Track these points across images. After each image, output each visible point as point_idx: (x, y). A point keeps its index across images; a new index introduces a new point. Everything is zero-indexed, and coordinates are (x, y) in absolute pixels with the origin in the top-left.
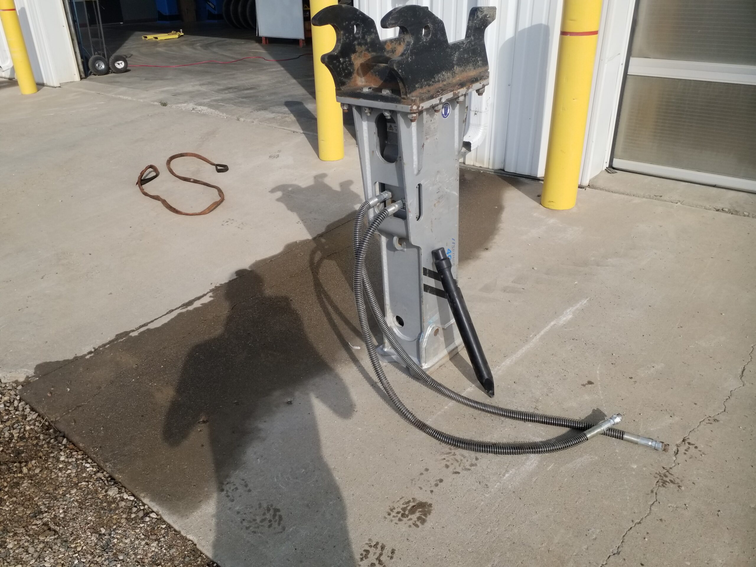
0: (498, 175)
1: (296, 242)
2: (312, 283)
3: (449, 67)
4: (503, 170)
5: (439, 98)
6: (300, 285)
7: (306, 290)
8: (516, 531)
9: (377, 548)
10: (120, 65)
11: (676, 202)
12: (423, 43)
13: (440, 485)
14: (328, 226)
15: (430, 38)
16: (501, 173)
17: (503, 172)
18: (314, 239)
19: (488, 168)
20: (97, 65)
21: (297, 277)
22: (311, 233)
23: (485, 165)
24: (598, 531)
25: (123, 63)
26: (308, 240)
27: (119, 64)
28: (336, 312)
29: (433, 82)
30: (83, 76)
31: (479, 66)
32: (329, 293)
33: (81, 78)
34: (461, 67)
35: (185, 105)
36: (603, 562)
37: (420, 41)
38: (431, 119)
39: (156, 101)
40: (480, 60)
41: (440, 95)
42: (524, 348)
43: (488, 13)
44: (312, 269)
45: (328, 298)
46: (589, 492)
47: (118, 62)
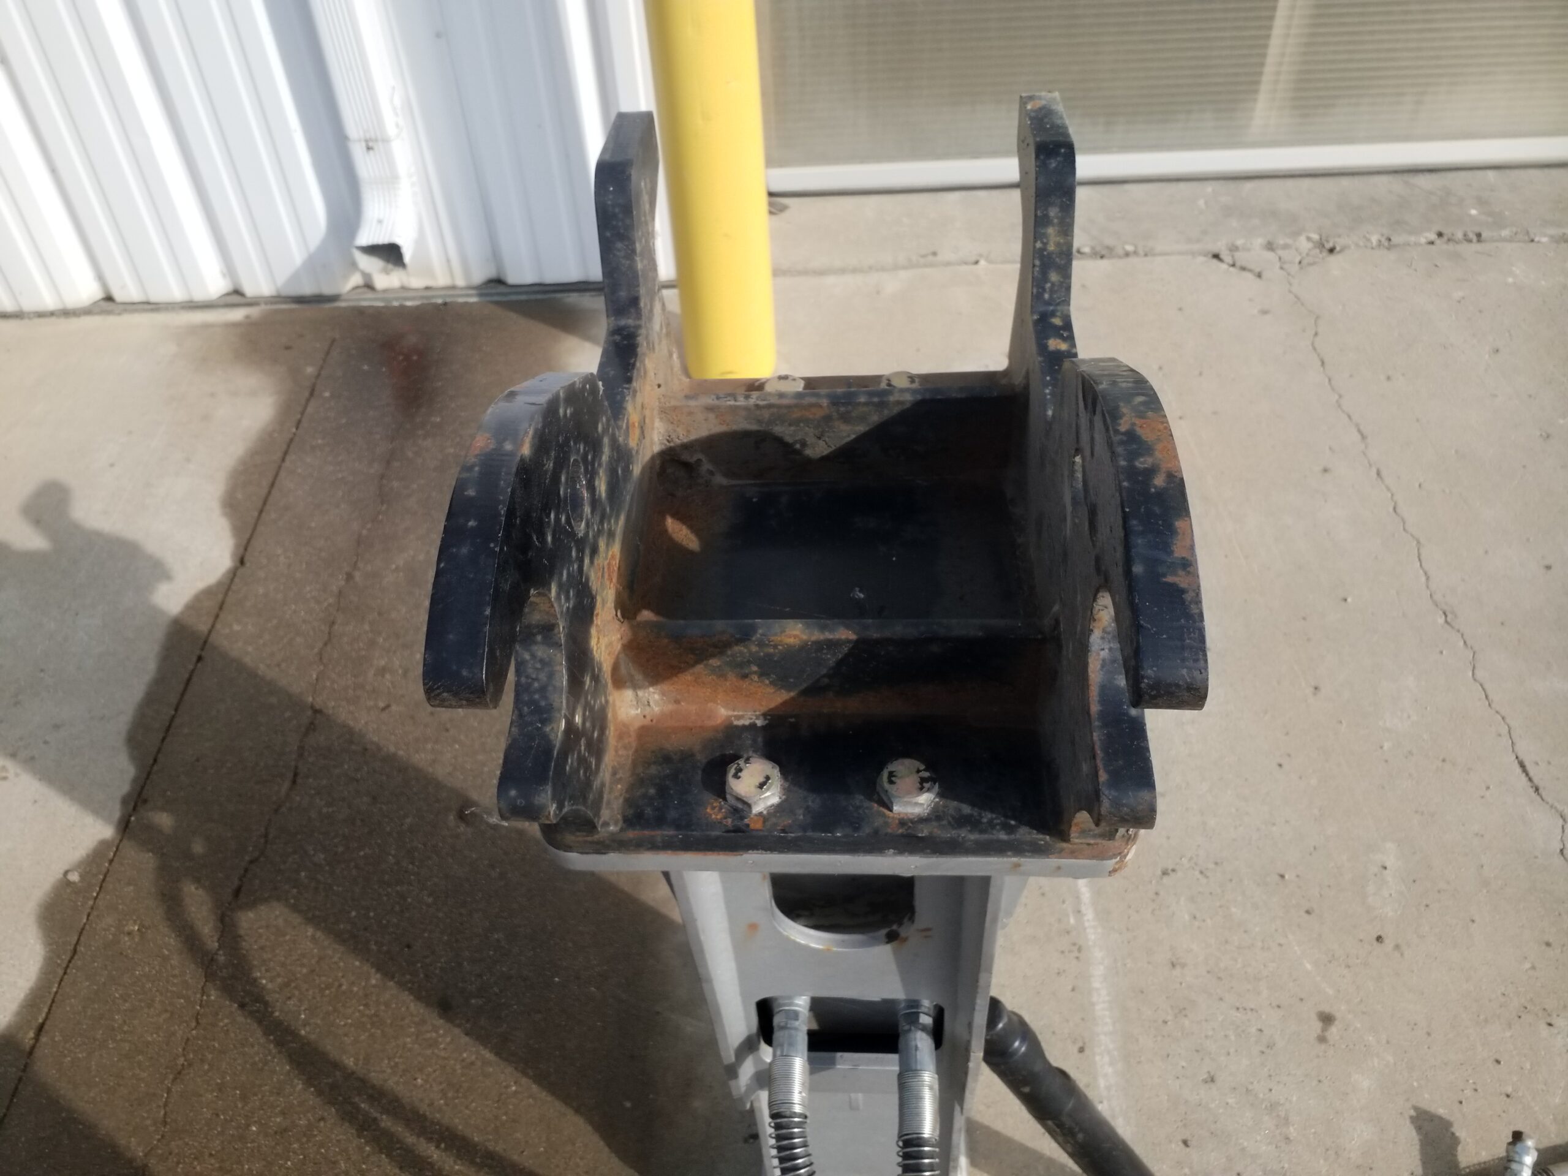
0: (497, 303)
1: (64, 883)
2: (282, 1067)
4: (498, 281)
6: (244, 1098)
7: (283, 1113)
11: (974, 259)
14: (134, 741)
16: (498, 294)
17: (501, 289)
18: (125, 827)
19: (454, 287)
21: (202, 1061)
22: (89, 803)
23: (441, 280)
26: (104, 844)
28: (473, 1162)
32: (375, 1077)
42: (1096, 984)
44: (228, 990)
45: (394, 1106)
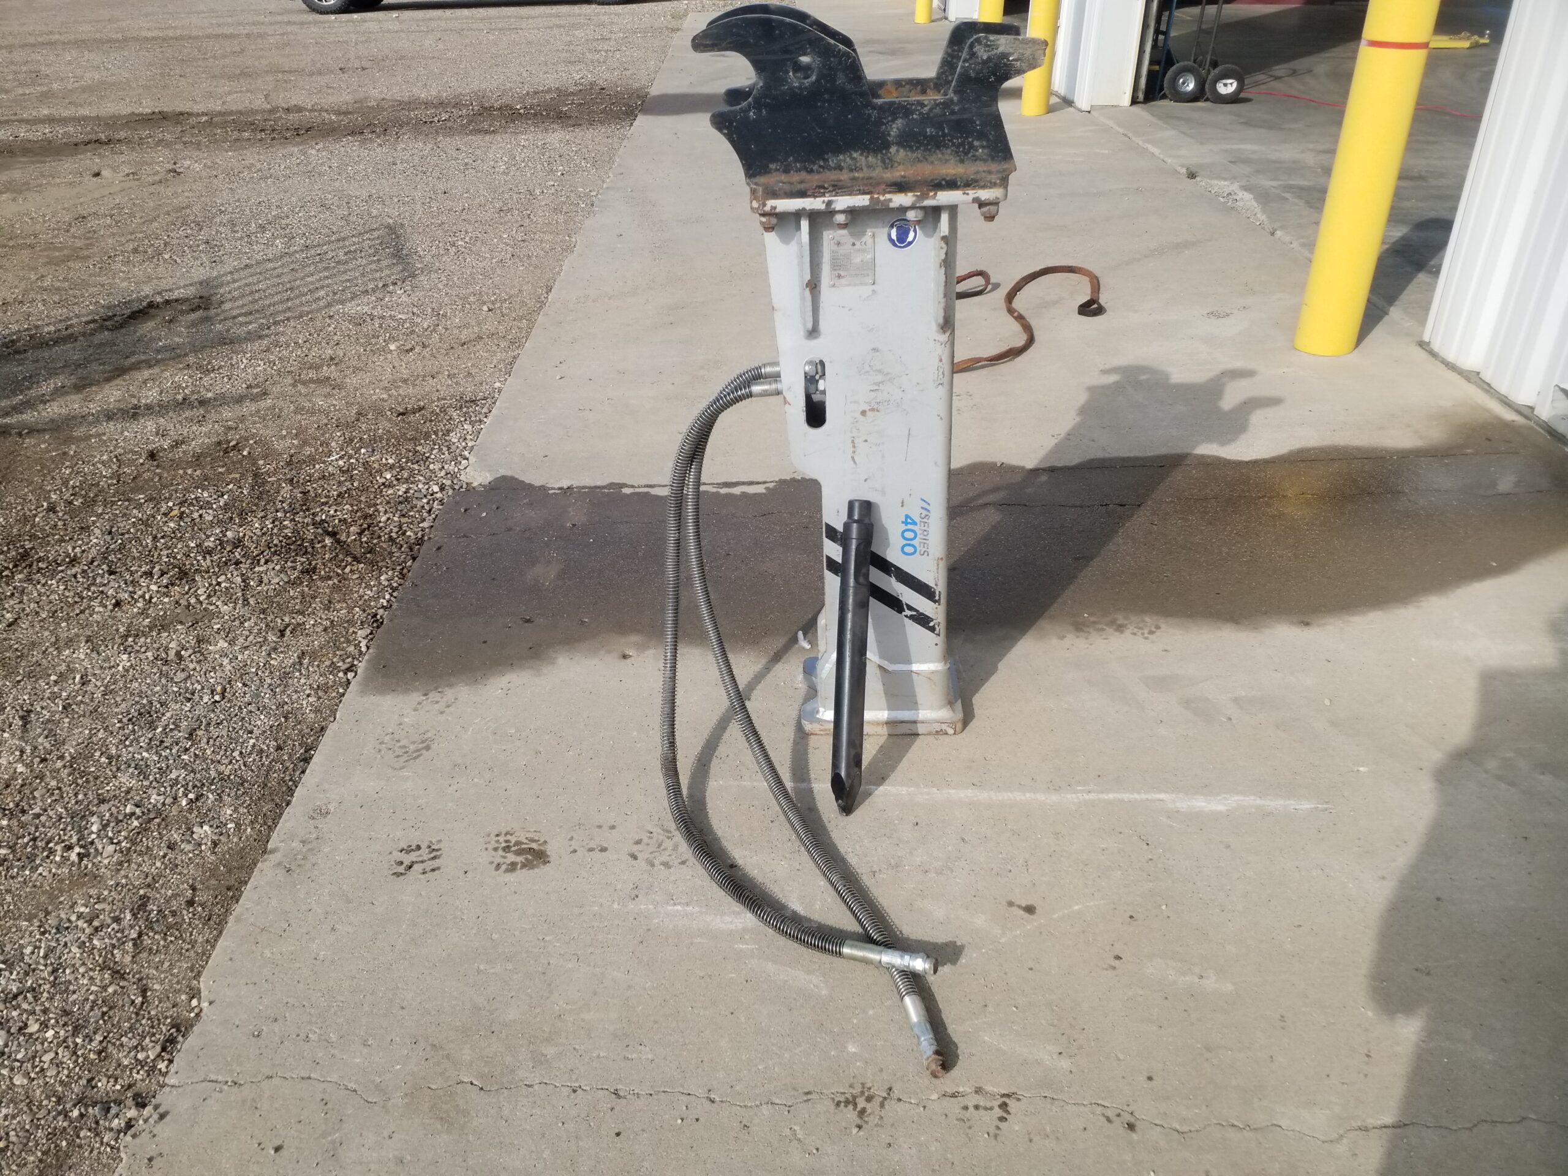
1: (997, 464)
3: (877, 144)
5: (826, 199)
8: (570, 965)
9: (430, 853)
10: (1227, 87)
12: (792, 89)
13: (597, 855)
14: (1092, 461)
15: (813, 83)
20: (1181, 81)
24: (650, 1056)
25: (1235, 85)
27: (1225, 85)
29: (820, 166)
30: (1141, 96)
31: (976, 159)
33: (1134, 101)
34: (913, 151)
35: (1226, 183)
36: (586, 1085)
37: (784, 85)
38: (852, 240)
39: (1182, 166)
40: (983, 147)
41: (827, 195)
43: (1011, 50)
46: (729, 1015)
47: (1225, 81)
